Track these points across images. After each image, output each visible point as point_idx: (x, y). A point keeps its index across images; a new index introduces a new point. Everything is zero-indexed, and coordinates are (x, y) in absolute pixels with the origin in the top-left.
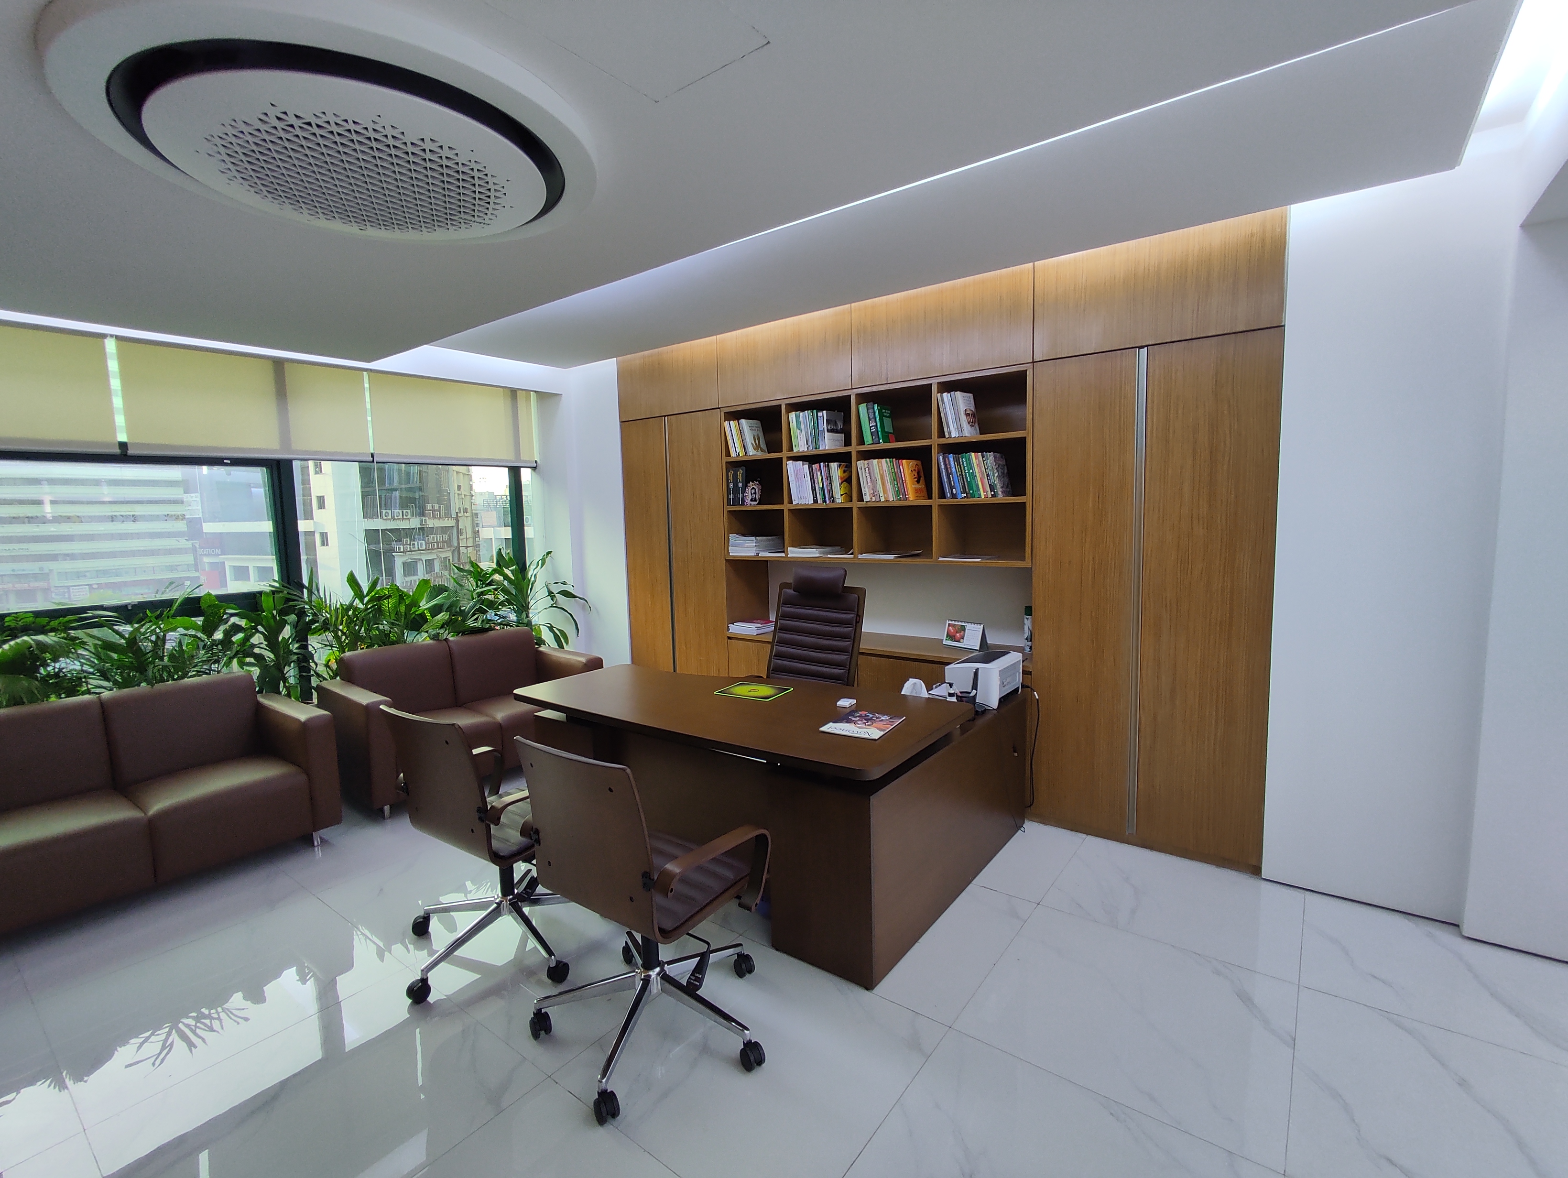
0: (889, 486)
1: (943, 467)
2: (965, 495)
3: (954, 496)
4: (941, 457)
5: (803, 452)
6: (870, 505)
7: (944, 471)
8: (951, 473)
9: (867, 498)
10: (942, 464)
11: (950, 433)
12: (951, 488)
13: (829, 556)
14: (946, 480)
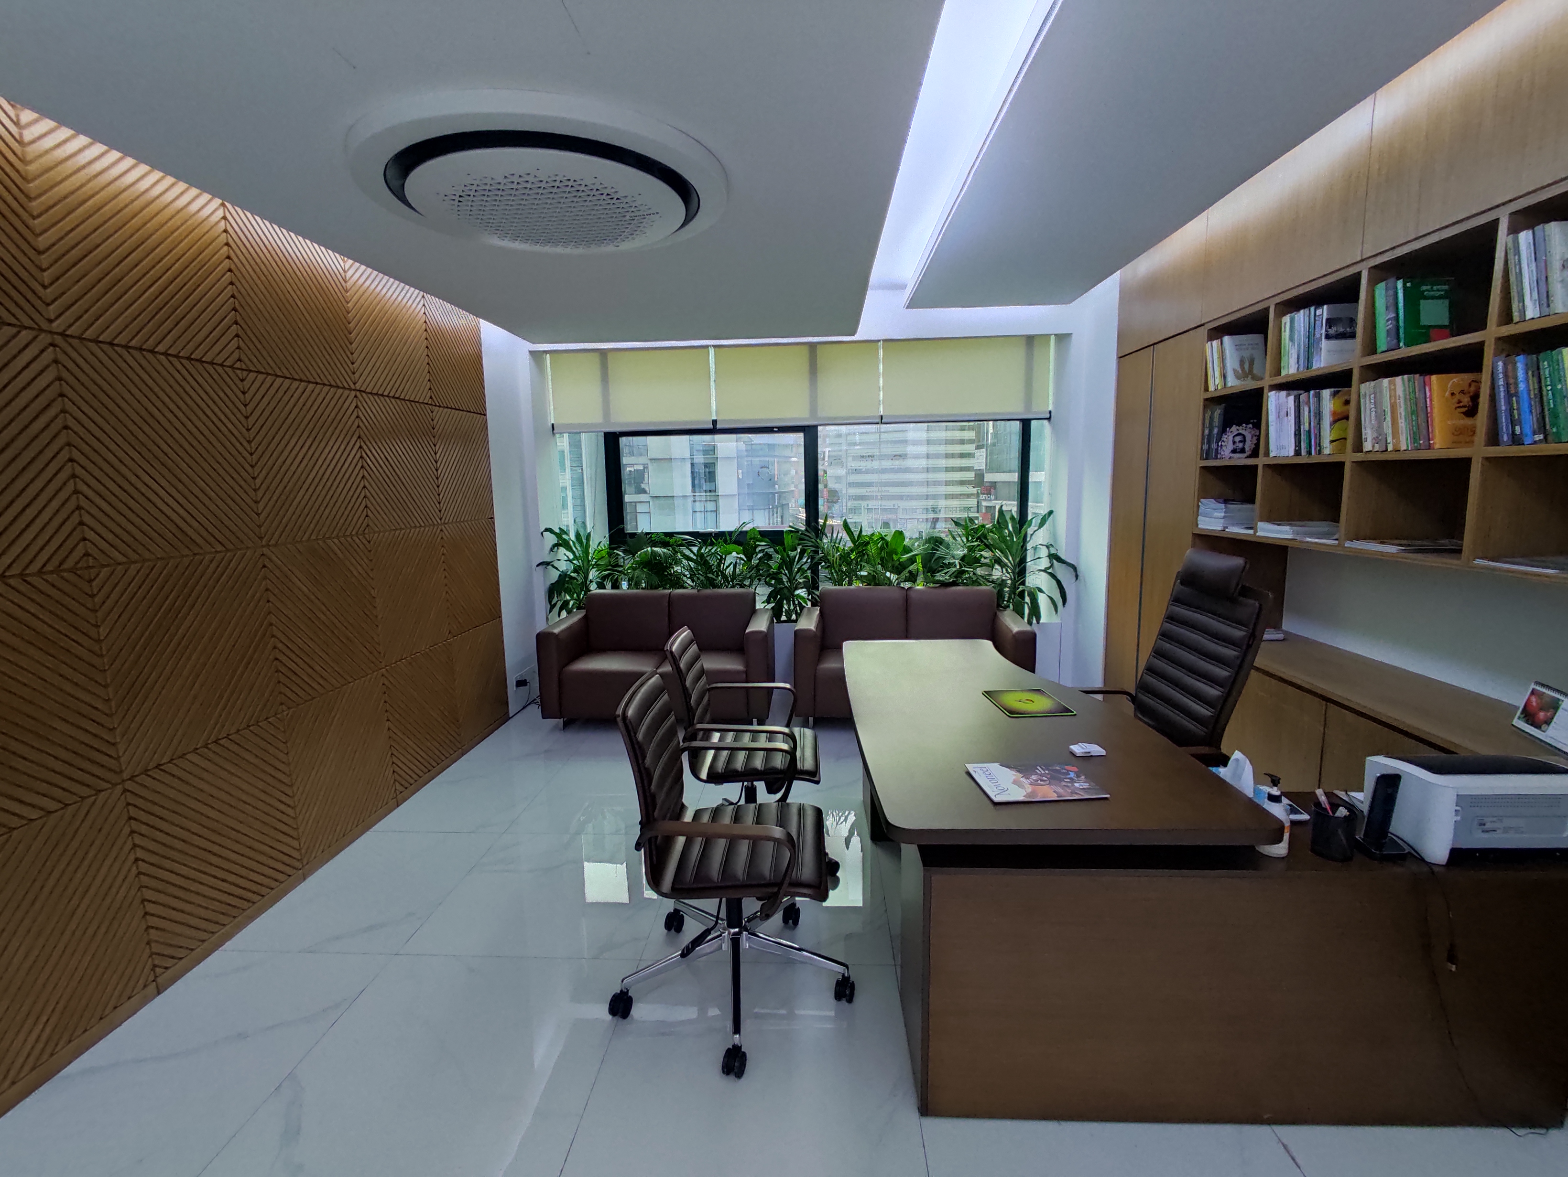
0: (1402, 424)
1: (1501, 382)
2: (1541, 437)
3: (1516, 440)
4: (1500, 364)
5: (1293, 375)
6: (1371, 457)
7: (1502, 389)
8: (1516, 394)
9: (1368, 446)
10: (1501, 376)
11: (1523, 311)
12: (1513, 422)
13: (1308, 539)
14: (1503, 408)
